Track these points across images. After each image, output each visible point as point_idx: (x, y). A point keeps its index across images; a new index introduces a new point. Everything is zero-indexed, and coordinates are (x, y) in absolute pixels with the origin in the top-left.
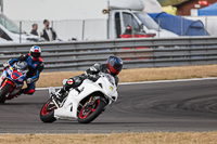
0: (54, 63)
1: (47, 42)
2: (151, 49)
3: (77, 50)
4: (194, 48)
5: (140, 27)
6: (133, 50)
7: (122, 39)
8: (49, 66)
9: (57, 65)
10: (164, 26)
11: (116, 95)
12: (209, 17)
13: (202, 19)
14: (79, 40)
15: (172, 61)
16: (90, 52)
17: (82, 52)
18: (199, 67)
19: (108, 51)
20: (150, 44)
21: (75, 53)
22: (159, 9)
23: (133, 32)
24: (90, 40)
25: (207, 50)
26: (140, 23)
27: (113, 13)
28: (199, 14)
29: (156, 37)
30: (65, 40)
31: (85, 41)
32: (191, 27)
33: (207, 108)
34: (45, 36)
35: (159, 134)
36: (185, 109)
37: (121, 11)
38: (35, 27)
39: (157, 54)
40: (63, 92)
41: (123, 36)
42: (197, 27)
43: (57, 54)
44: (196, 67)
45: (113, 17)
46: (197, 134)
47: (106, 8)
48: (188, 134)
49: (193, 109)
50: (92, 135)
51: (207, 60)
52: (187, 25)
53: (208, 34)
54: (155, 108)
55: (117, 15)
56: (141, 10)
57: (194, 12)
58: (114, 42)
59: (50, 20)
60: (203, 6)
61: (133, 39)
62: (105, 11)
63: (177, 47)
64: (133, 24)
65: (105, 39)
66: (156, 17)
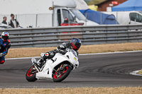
0: (18, 42)
1: (13, 29)
2: (81, 33)
3: (33, 34)
4: (109, 32)
5: (74, 19)
6: (69, 34)
7: (62, 27)
8: (14, 44)
9: (20, 44)
10: (89, 18)
11: (78, 63)
12: (119, 12)
13: (114, 13)
14: (34, 27)
15: (95, 41)
16: (41, 35)
17: (35, 35)
18: (113, 45)
19: (53, 34)
20: (80, 30)
21: (31, 35)
22: (86, 7)
23: (69, 22)
24: (41, 27)
25: (117, 33)
26: (74, 16)
27: (56, 10)
28: (112, 10)
29: (84, 26)
30: (25, 27)
31: (37, 28)
32: (107, 19)
33: (117, 71)
34: (11, 24)
35: (86, 88)
36: (104, 72)
37: (61, 9)
38: (5, 18)
39: (85, 37)
40: (41, 61)
41: (63, 25)
42: (111, 19)
43: (19, 36)
44: (111, 45)
45: (56, 12)
46: (112, 88)
47: (51, 6)
48: (105, 89)
49: (108, 72)
50: (42, 89)
51: (117, 40)
52: (105, 17)
53: (118, 23)
54: (83, 71)
55: (59, 11)
56: (74, 8)
57: (109, 9)
58: (57, 29)
59: (15, 14)
60: (115, 5)
61: (70, 26)
62: (51, 8)
63: (98, 32)
64: (69, 16)
65: (51, 26)
66: (84, 12)
